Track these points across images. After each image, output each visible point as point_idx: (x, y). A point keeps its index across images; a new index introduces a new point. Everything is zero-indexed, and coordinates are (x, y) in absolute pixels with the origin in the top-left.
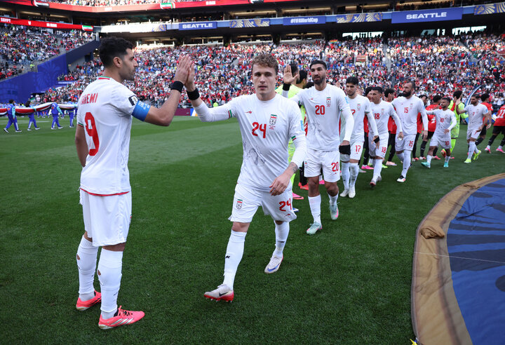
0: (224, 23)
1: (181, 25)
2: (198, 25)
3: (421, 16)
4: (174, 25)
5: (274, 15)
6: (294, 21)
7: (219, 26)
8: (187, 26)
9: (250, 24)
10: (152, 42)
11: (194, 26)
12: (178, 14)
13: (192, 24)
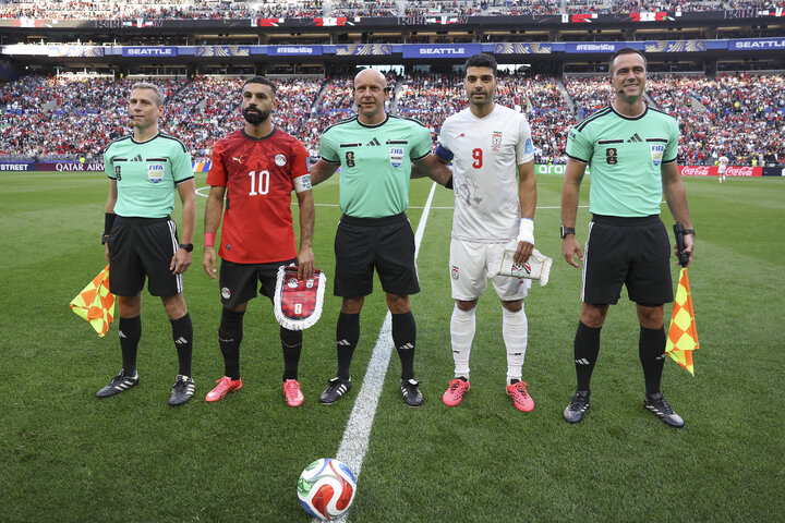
0: (187, 49)
1: (125, 50)
2: (150, 51)
3: (437, 51)
4: (116, 48)
5: (255, 41)
6: (283, 50)
7: (180, 53)
8: (134, 51)
9: (223, 52)
10: (82, 70)
11: (144, 52)
12: (121, 34)
13: (141, 49)
